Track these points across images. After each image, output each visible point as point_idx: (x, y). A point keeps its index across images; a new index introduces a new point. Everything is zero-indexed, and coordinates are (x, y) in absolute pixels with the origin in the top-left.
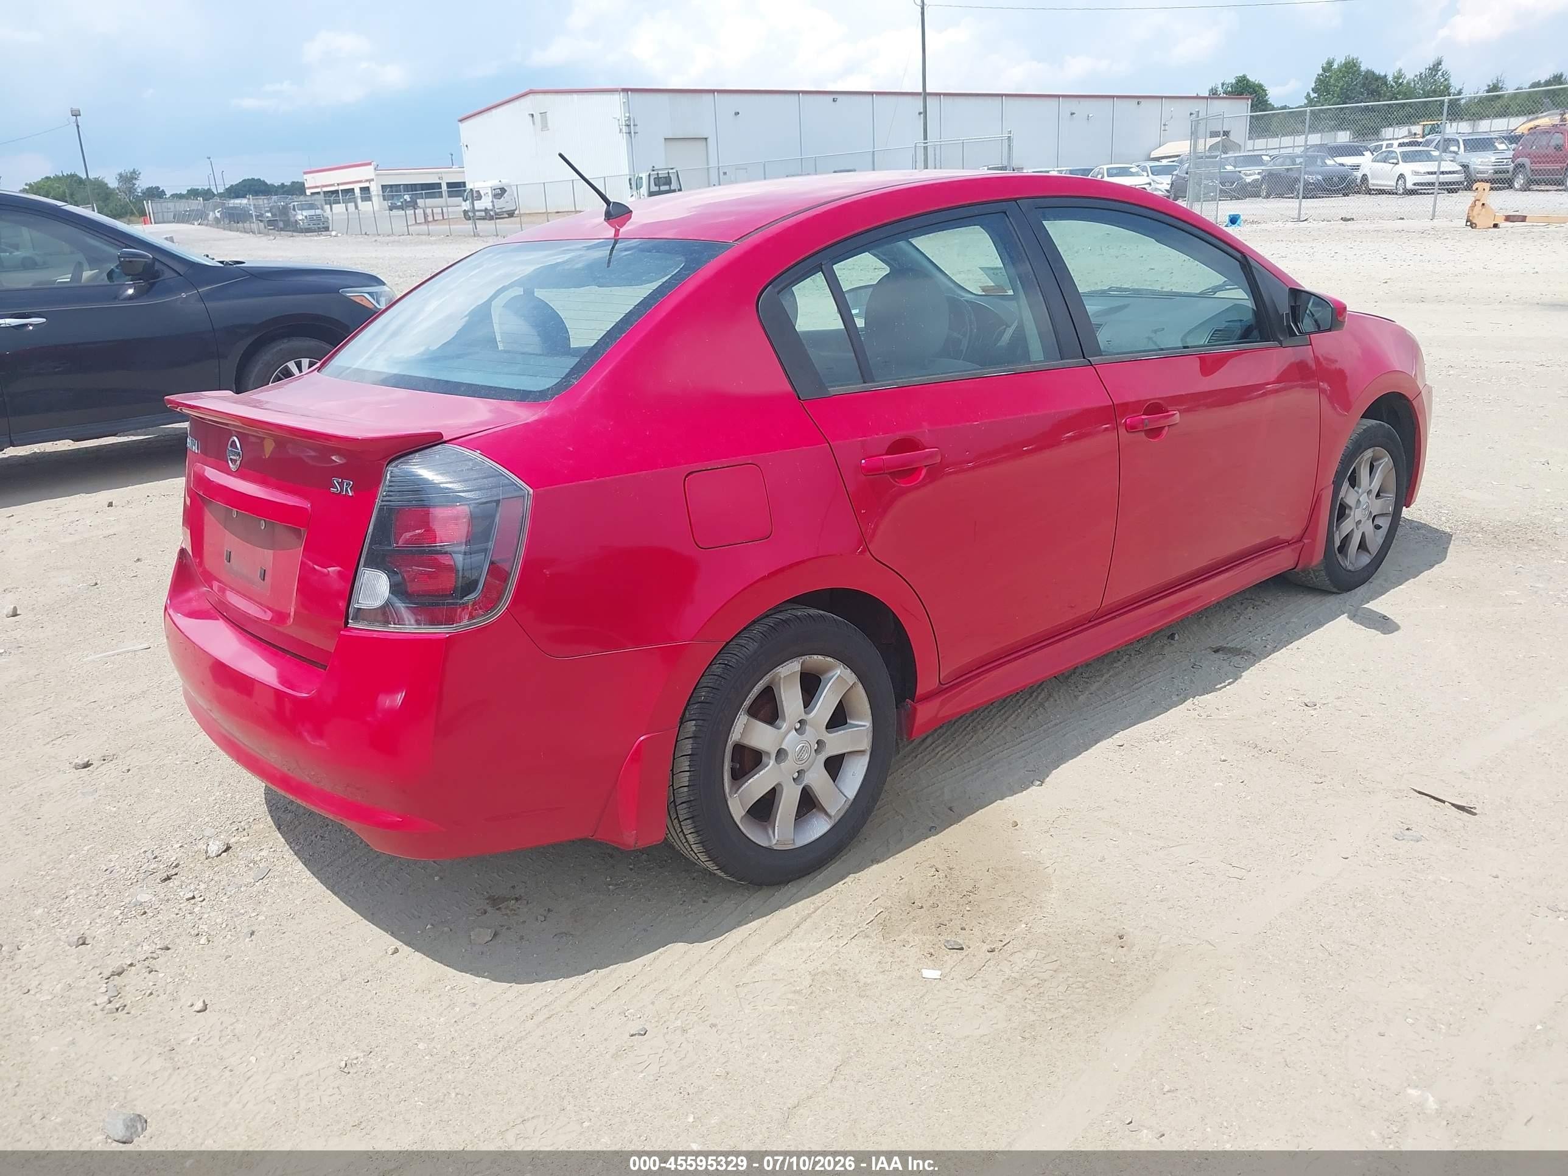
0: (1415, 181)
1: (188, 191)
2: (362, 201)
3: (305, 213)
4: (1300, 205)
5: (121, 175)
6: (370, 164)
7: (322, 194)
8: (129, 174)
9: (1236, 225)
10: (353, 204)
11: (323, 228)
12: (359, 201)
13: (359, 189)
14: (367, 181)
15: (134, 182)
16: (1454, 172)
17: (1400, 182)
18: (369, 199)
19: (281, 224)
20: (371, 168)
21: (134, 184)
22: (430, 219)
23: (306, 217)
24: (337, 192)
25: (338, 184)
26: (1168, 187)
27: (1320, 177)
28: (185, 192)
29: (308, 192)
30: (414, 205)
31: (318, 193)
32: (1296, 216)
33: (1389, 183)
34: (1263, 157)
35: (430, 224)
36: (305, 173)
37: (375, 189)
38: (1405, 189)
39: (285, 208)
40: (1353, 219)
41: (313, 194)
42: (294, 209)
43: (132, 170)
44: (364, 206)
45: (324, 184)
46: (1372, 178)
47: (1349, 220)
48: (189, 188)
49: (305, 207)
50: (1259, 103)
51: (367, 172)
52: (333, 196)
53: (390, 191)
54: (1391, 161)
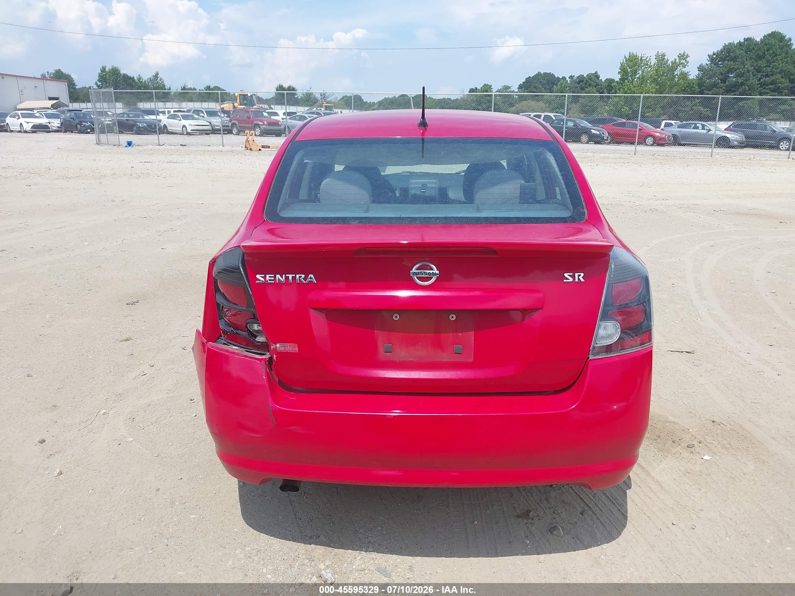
0: (192, 129)
4: (158, 137)
9: (131, 146)
16: (207, 125)
17: (184, 129)
26: (59, 125)
27: (145, 125)
32: (158, 143)
33: (179, 129)
34: (108, 112)
38: (187, 132)
40: (186, 145)
46: (169, 127)
47: (184, 146)
50: (71, 85)
54: (177, 119)
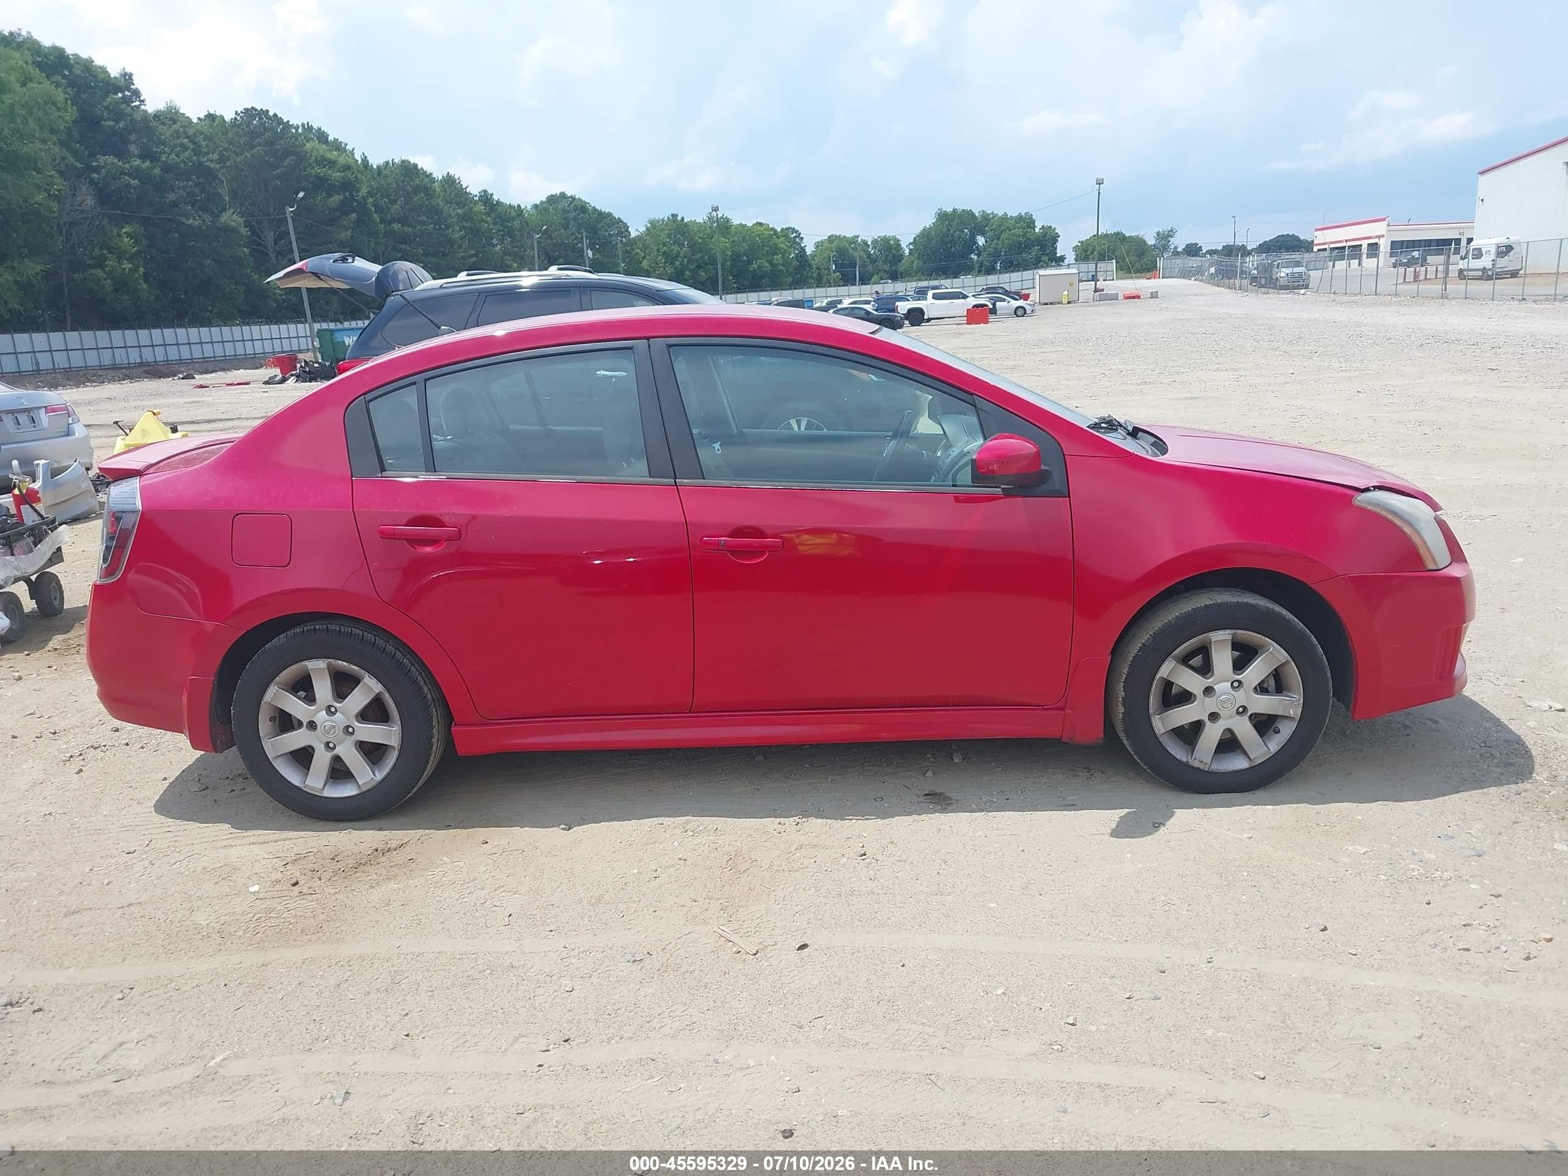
1: (1224, 247)
2: (1367, 258)
3: (1288, 271)
5: (1158, 234)
6: (1384, 220)
7: (1328, 250)
8: (1166, 233)
10: (1357, 261)
11: (1303, 285)
12: (1364, 256)
13: (1366, 246)
14: (1377, 237)
15: (1169, 239)
18: (1376, 255)
19: (1263, 281)
20: (1385, 223)
21: (1169, 241)
22: (1422, 277)
23: (1287, 275)
24: (1344, 248)
25: (1346, 241)
28: (1220, 248)
29: (1315, 249)
30: (1424, 262)
31: (1325, 250)
35: (1422, 283)
36: (1317, 230)
37: (1384, 246)
39: (1271, 265)
41: (1319, 250)
42: (1278, 267)
43: (1169, 229)
44: (1369, 263)
45: (1333, 240)
48: (1225, 245)
49: (1292, 264)
51: (1379, 228)
52: (1339, 252)
53: (1398, 247)
